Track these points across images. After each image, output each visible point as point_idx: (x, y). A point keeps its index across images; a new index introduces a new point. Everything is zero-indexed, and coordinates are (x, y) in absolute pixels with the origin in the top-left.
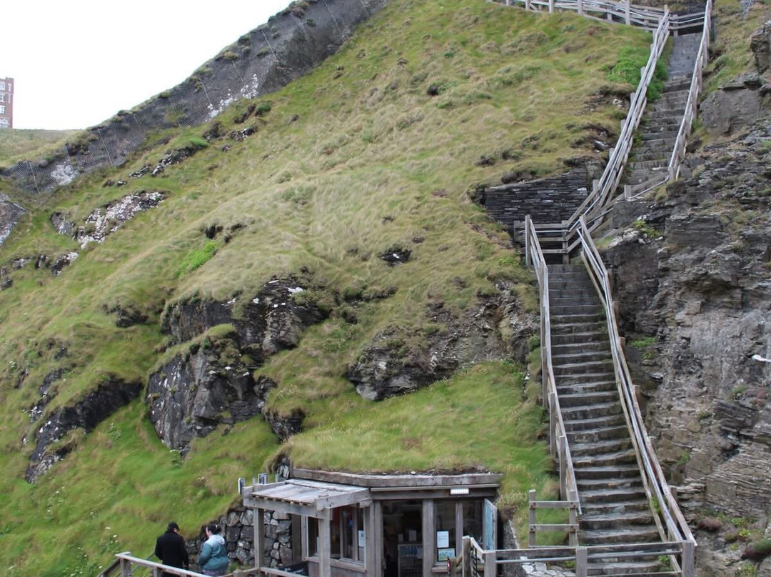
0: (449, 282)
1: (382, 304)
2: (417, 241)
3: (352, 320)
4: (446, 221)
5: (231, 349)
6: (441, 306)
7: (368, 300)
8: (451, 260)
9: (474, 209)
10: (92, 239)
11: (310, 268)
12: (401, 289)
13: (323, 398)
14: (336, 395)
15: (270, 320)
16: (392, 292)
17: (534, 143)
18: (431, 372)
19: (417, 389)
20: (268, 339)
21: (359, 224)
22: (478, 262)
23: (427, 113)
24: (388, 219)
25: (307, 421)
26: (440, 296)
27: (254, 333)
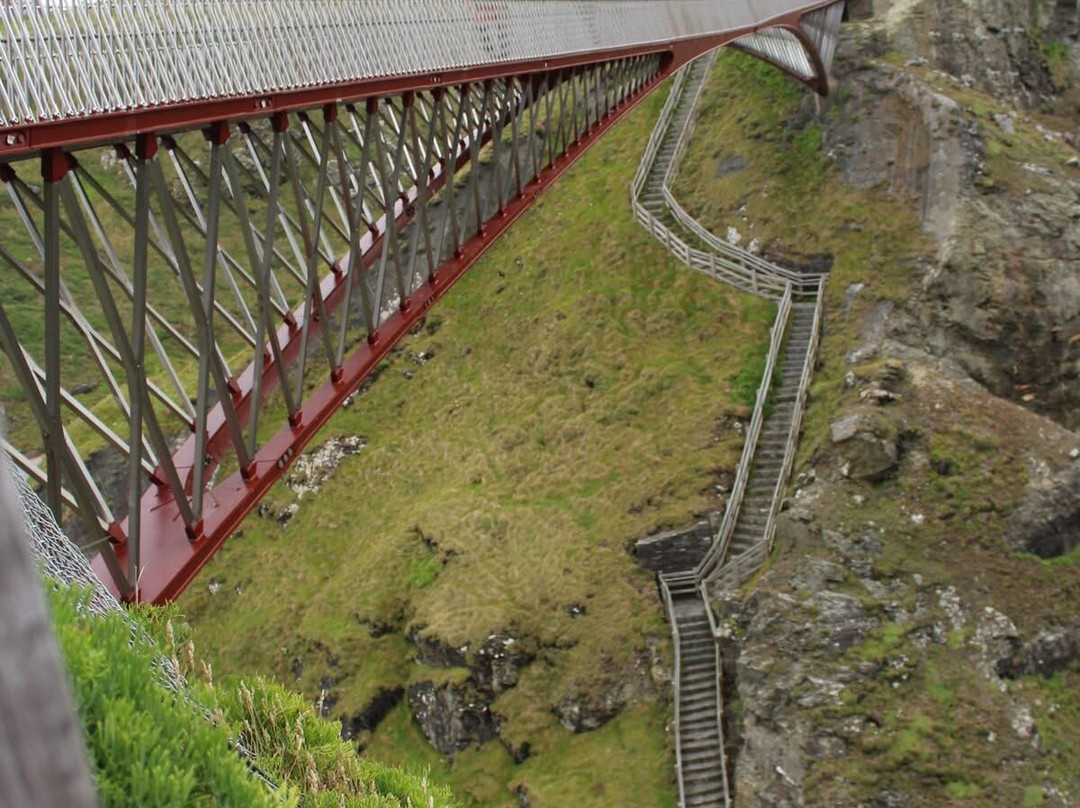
0: (614, 638)
1: (571, 652)
2: (590, 596)
3: (552, 664)
4: (608, 576)
5: (471, 691)
6: (611, 659)
7: (560, 648)
8: (615, 616)
9: (629, 562)
10: (306, 488)
11: (516, 620)
12: (583, 641)
13: (540, 730)
14: (548, 727)
15: (494, 668)
16: (576, 642)
17: (671, 488)
18: (609, 713)
19: (600, 726)
20: (495, 683)
21: (546, 573)
22: (634, 618)
23: (587, 426)
24: (567, 571)
25: (532, 749)
26: (609, 652)
27: (485, 676)
